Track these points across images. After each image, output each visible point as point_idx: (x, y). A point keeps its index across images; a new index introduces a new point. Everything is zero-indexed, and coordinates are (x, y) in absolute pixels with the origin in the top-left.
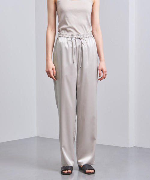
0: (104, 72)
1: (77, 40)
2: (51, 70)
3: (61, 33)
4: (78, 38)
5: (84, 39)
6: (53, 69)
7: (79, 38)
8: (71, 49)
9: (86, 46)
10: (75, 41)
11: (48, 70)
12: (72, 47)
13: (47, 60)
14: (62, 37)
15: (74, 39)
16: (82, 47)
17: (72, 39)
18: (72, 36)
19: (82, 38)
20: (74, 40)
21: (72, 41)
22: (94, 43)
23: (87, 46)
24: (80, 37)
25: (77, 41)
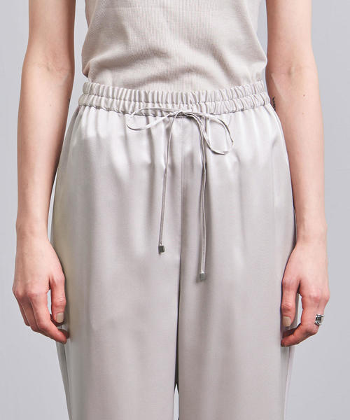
0: (308, 301)
1: (177, 127)
2: (39, 289)
3: (96, 85)
4: (181, 115)
5: (216, 118)
6: (51, 286)
7: (190, 117)
8: (144, 175)
9: (229, 160)
10: (168, 131)
11: (25, 293)
12: (152, 167)
13: (22, 234)
14: (98, 108)
15: (160, 119)
16: (206, 166)
17: (148, 123)
18: (150, 106)
19: (204, 114)
20: (163, 127)
21: (149, 131)
22: (271, 136)
23: (235, 159)
24: (196, 110)
25: (176, 130)
